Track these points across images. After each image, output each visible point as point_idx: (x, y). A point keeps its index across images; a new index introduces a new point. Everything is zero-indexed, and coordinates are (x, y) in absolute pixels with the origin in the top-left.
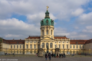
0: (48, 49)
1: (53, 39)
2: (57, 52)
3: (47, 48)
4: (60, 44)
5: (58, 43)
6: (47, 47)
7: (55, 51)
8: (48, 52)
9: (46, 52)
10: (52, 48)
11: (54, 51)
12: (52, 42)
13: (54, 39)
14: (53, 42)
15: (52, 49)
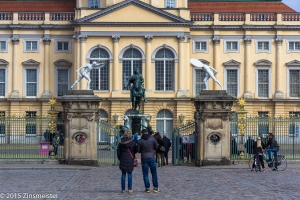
0: (138, 99)
1: (177, 22)
2: (216, 121)
3: (127, 95)
4: (237, 56)
5: (223, 55)
6: (134, 83)
7: (200, 116)
8: (136, 122)
9: (120, 122)
10: (169, 95)
11: (186, 113)
12: (171, 44)
13: (186, 15)
14: (178, 39)
15: (174, 102)
